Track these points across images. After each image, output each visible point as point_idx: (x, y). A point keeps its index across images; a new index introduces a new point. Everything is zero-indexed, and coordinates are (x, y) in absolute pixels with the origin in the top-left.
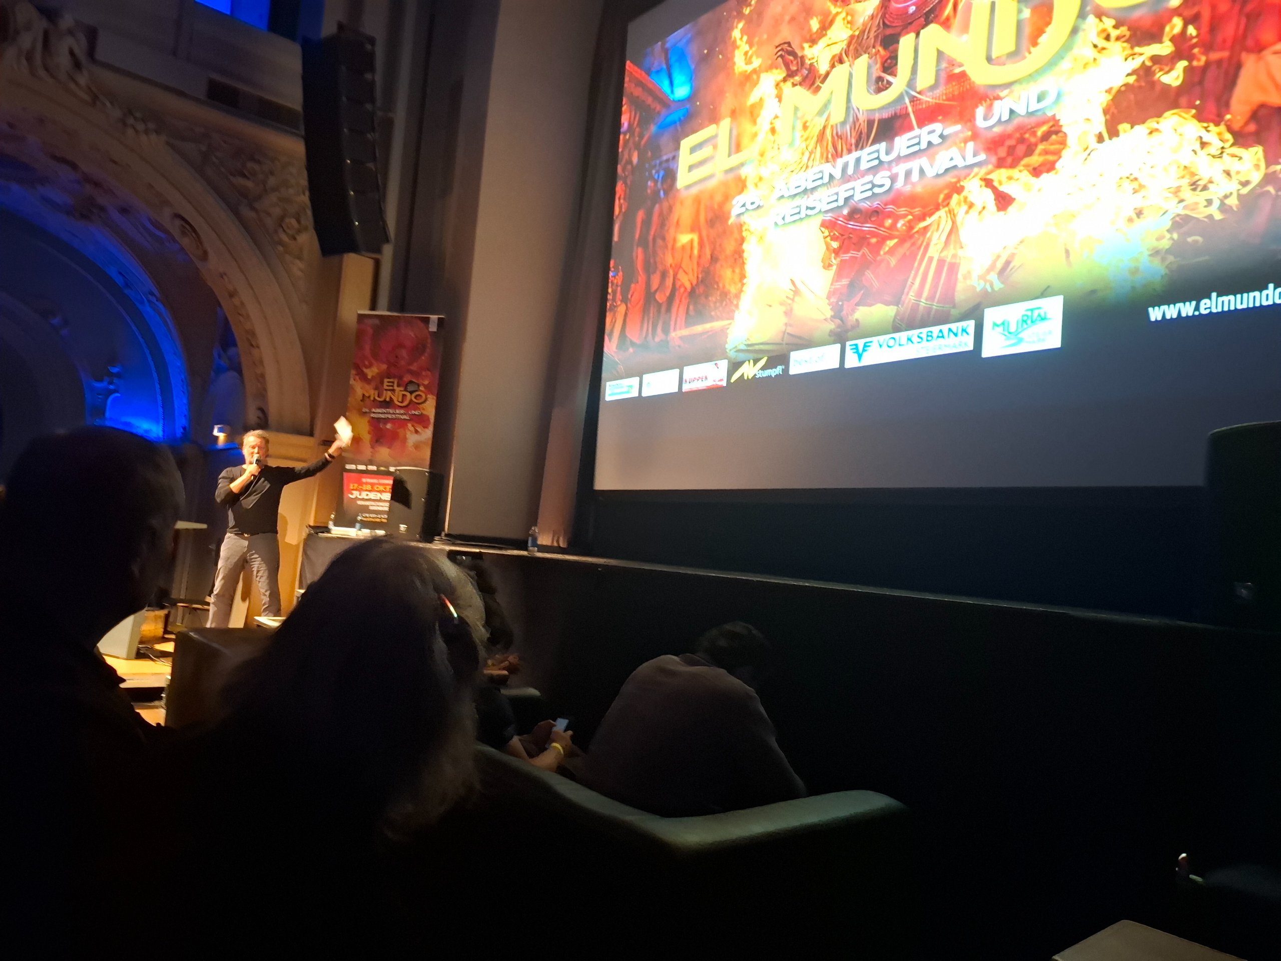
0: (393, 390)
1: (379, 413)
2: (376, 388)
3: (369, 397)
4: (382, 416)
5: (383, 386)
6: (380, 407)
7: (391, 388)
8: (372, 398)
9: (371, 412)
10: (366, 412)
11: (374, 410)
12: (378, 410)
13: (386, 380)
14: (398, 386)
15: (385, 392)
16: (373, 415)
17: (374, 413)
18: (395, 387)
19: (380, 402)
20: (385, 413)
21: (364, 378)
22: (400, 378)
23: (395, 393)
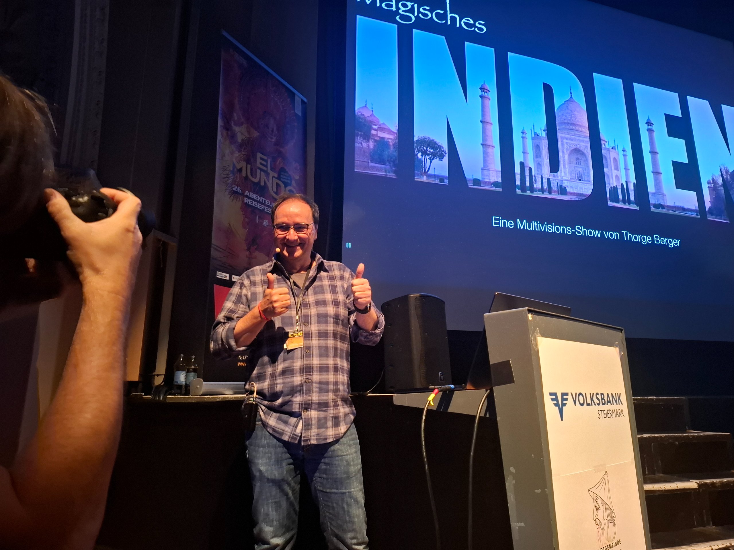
0: (267, 174)
1: (253, 199)
2: (248, 161)
3: (240, 170)
4: (258, 206)
5: (256, 163)
6: (254, 192)
7: (265, 168)
8: (244, 174)
9: (243, 195)
10: (237, 192)
11: (247, 193)
12: (252, 195)
13: (259, 155)
14: (271, 170)
15: (258, 171)
16: (246, 200)
17: (247, 196)
18: (269, 171)
19: (254, 183)
20: (258, 202)
21: (232, 137)
22: (274, 160)
23: (269, 177)
